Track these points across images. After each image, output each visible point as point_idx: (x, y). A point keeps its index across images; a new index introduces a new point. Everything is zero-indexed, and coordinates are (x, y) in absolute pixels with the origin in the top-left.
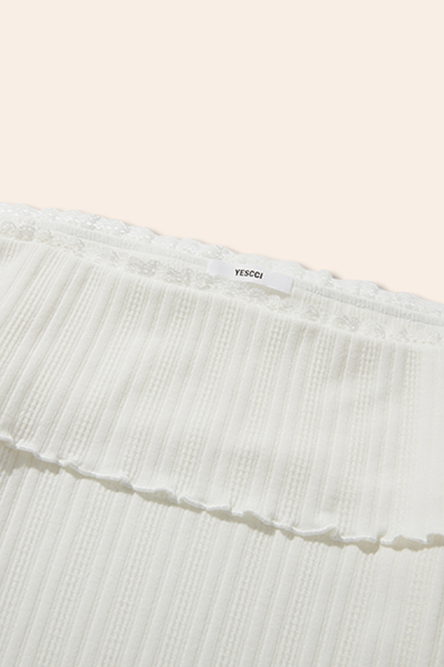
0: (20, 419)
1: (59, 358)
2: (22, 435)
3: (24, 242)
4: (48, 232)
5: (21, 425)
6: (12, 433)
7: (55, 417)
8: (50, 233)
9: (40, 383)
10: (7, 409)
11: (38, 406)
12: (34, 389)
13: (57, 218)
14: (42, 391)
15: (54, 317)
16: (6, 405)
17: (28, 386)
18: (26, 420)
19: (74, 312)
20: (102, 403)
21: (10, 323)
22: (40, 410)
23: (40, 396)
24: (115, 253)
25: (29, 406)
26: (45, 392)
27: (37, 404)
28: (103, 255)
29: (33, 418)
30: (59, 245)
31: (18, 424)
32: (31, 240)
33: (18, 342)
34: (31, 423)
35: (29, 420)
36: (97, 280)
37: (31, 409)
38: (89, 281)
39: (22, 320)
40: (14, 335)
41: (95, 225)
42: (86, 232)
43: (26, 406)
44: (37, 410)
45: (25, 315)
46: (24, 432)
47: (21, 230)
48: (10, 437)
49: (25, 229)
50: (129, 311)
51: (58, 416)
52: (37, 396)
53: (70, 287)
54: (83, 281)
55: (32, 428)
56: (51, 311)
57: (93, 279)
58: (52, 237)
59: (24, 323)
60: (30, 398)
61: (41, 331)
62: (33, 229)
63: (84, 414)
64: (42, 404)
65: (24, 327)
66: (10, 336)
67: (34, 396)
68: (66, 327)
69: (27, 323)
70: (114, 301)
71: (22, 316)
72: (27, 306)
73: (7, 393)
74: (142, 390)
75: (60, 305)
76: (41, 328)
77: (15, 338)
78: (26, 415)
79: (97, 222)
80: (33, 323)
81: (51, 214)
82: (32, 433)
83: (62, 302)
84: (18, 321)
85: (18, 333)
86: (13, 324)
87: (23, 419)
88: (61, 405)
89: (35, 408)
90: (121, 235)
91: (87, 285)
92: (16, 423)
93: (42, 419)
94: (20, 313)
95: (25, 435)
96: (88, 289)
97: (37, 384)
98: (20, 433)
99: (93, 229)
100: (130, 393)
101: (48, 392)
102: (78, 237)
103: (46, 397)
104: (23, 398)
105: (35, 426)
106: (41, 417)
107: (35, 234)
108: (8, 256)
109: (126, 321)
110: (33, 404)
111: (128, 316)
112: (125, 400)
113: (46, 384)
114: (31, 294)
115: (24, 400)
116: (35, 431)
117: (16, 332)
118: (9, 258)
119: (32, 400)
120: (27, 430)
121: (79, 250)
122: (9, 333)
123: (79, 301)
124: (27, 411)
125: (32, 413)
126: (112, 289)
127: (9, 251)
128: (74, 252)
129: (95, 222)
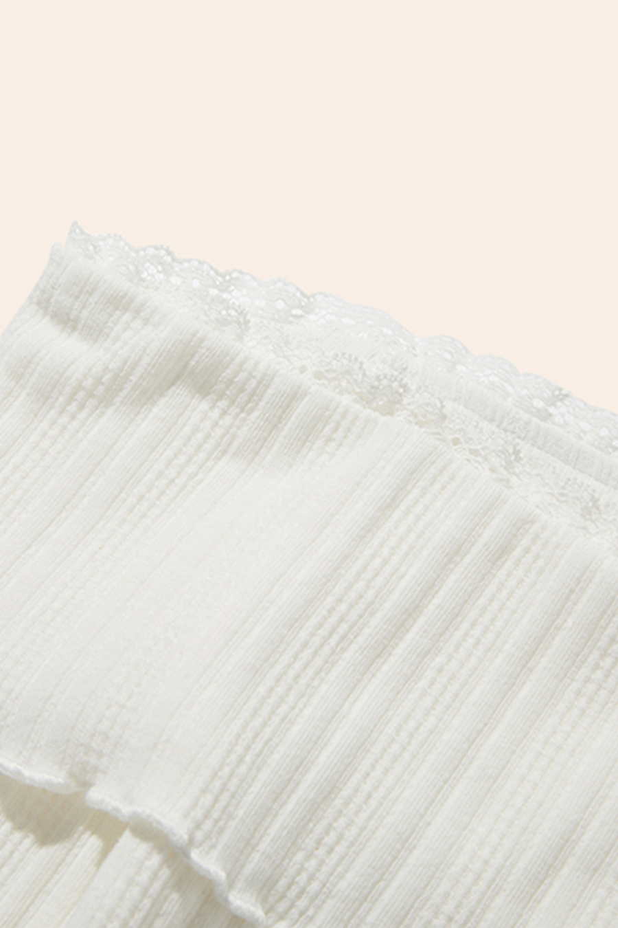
0: (291, 871)
1: (411, 736)
2: (287, 912)
3: (377, 414)
4: (439, 405)
5: (289, 887)
6: (264, 901)
7: (374, 885)
8: (443, 407)
9: (356, 790)
10: (267, 839)
11: (340, 849)
12: (338, 802)
13: (459, 367)
14: (357, 813)
15: (415, 629)
16: (267, 828)
17: (328, 792)
18: (304, 877)
19: (466, 625)
20: (493, 880)
21: (312, 622)
22: (342, 858)
23: (350, 824)
24: (595, 500)
25: (319, 842)
26: (364, 816)
27: (338, 842)
28: (562, 495)
29: (321, 876)
30: (456, 442)
31: (283, 882)
32: (391, 413)
33: (323, 674)
34: (315, 886)
35: (311, 878)
36: (538, 557)
37: (321, 851)
38: (517, 553)
39: (342, 620)
40: (316, 653)
41: (551, 410)
42: (528, 423)
43: (310, 842)
44: (334, 857)
45: (351, 606)
46: (292, 905)
47: (376, 384)
48: (259, 913)
49: (385, 382)
50: (602, 657)
51: (382, 884)
52: (342, 822)
53: (468, 559)
54: (502, 551)
55: (313, 899)
56: (412, 611)
57: (527, 550)
58: (444, 417)
59: (344, 627)
60: (324, 823)
61: (379, 656)
62: (405, 387)
63: (446, 896)
64: (352, 844)
65: (342, 638)
66: (305, 655)
67: (335, 820)
68: (439, 660)
69: (351, 627)
70: (570, 621)
71: (343, 608)
72: (360, 585)
73: (275, 800)
74: (596, 869)
75: (436, 601)
76: (381, 649)
77: (318, 661)
78: (306, 865)
79: (559, 404)
80: (367, 631)
81: (448, 356)
82: (311, 912)
83: (441, 593)
84: (333, 620)
85: (327, 649)
86: (320, 625)
87: (299, 872)
88: (395, 858)
89: (331, 850)
90: (610, 450)
91: (509, 564)
92: (278, 881)
93: (343, 884)
94: (340, 600)
95: (294, 913)
96: (509, 575)
97: (346, 792)
98: (282, 907)
99: (544, 419)
100: (565, 870)
101: (370, 818)
102: (505, 431)
103: (363, 829)
104: (310, 820)
105: (322, 897)
106: (341, 877)
107: (405, 401)
108: (329, 440)
109: (588, 680)
110: (329, 840)
111: (596, 667)
112: (551, 884)
113: (369, 796)
114: (373, 556)
115: (311, 825)
116: (319, 907)
117: (322, 645)
118: (333, 444)
119: (327, 831)
120: (302, 903)
121: (506, 468)
122: (305, 645)
123: (483, 600)
124: (310, 856)
125: (322, 863)
126: (572, 591)
127: (335, 430)
128: (493, 470)
129: (553, 404)
